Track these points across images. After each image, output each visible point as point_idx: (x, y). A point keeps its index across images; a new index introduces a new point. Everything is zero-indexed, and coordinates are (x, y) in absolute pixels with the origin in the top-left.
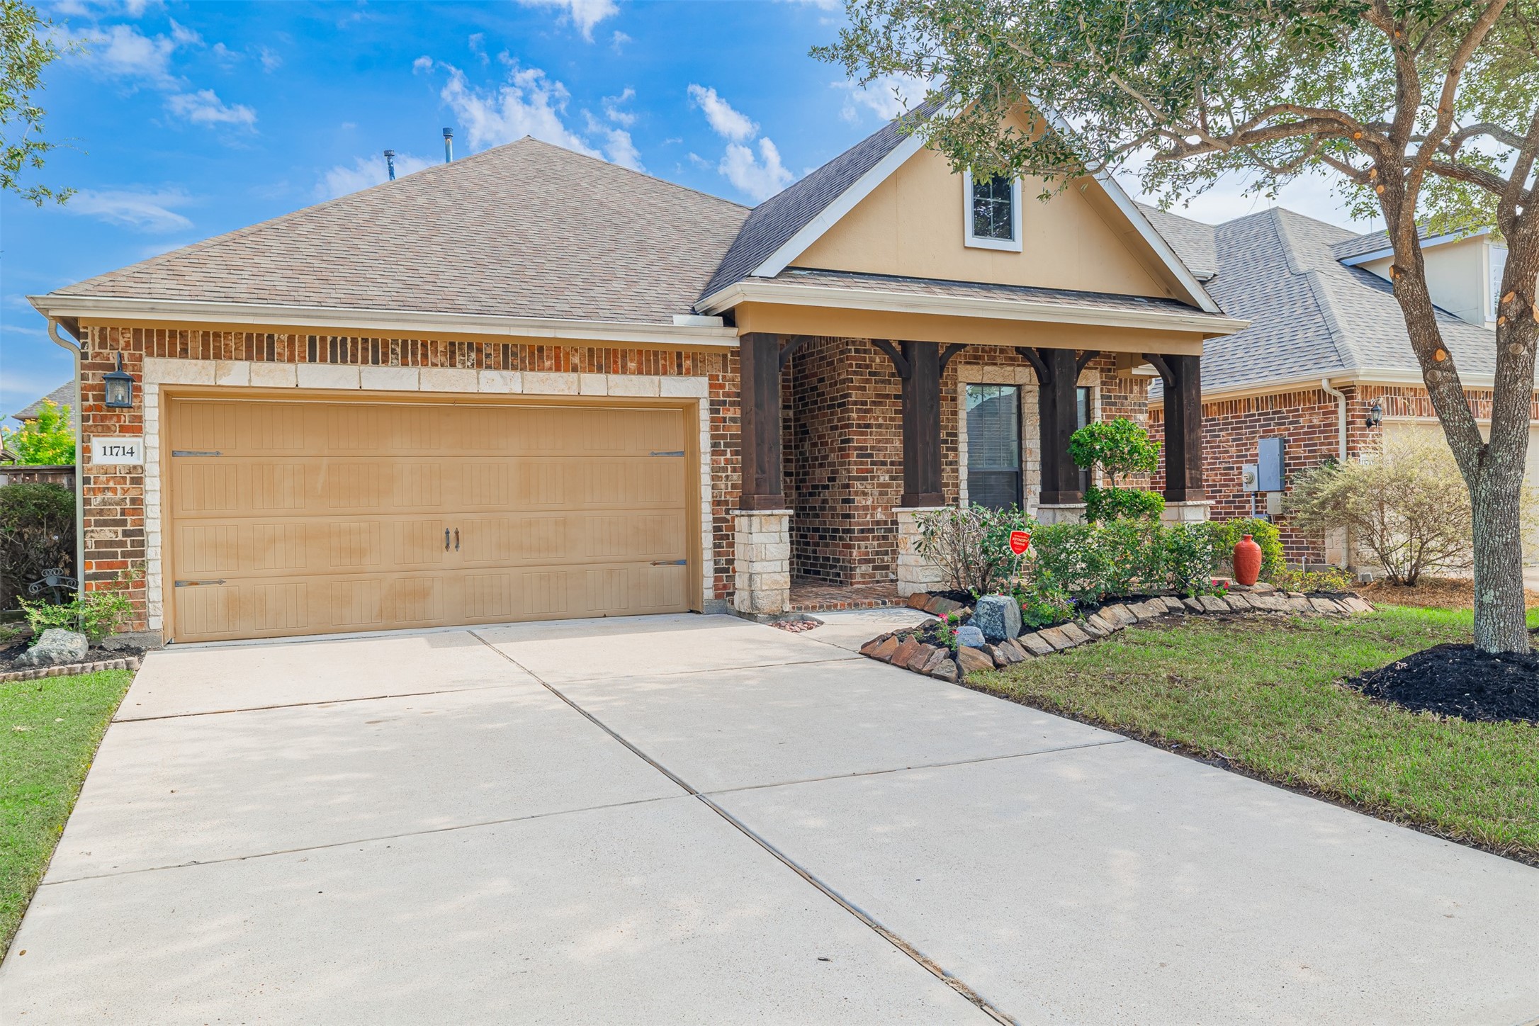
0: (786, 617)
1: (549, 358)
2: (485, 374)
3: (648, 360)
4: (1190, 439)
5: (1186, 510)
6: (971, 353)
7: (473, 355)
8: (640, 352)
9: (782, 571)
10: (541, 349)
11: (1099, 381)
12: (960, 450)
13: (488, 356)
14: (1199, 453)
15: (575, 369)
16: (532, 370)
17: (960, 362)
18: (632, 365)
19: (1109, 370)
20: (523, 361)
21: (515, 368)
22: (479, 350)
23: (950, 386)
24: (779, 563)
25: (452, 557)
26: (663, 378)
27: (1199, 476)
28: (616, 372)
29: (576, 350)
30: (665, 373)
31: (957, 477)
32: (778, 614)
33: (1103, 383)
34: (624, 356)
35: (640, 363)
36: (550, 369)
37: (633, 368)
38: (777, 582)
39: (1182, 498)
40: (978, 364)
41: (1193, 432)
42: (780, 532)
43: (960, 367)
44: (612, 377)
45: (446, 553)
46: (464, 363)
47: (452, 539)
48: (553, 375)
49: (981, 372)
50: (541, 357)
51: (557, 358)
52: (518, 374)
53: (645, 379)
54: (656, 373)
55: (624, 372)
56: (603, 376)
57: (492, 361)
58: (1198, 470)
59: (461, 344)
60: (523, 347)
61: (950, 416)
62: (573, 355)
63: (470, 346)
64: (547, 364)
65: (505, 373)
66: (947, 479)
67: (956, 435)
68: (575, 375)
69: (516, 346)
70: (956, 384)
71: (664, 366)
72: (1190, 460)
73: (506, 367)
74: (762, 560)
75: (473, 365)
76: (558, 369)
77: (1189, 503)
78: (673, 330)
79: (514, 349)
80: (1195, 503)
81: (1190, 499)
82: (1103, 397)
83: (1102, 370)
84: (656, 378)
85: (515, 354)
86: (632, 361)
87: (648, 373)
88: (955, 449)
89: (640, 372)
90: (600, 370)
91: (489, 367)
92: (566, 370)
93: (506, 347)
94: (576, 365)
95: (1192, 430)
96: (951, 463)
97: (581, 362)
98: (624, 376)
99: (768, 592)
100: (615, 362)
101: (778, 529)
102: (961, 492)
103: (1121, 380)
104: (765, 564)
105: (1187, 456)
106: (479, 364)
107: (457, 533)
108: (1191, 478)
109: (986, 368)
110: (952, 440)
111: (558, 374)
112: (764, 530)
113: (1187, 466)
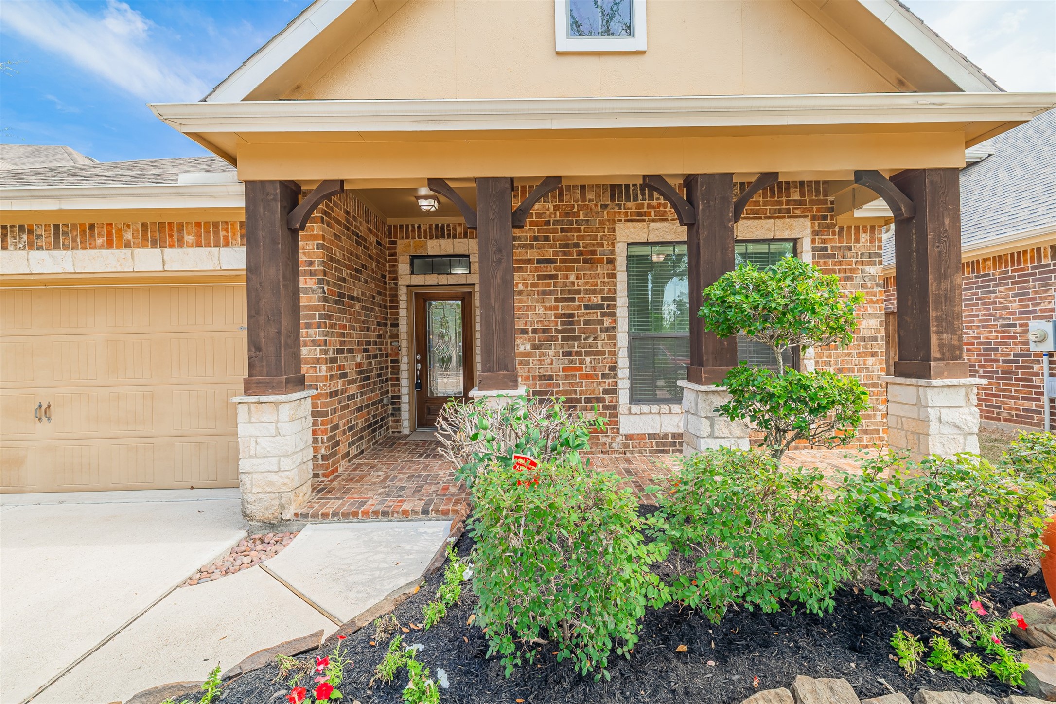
0: (287, 526)
1: (100, 235)
2: (35, 254)
3: (207, 232)
4: (939, 289)
5: (930, 392)
6: (634, 209)
7: (25, 237)
8: (198, 224)
9: (279, 470)
10: (92, 227)
11: (809, 231)
12: (618, 315)
13: (39, 236)
14: (956, 309)
15: (128, 246)
16: (84, 248)
17: (620, 221)
18: (189, 238)
19: (825, 218)
20: (74, 240)
21: (66, 248)
22: (30, 232)
23: (605, 246)
24: (275, 460)
25: (43, 429)
26: (223, 250)
27: (955, 343)
28: (172, 246)
29: (129, 226)
30: (227, 244)
31: (615, 345)
32: (275, 521)
33: (815, 233)
34: (180, 230)
35: (198, 236)
36: (102, 247)
37: (190, 241)
38: (271, 484)
39: (925, 373)
40: (644, 221)
41: (946, 278)
42: (277, 422)
43: (618, 226)
44: (168, 251)
45: (38, 425)
46: (15, 246)
47: (43, 412)
48: (105, 252)
49: (646, 230)
50: (92, 236)
51: (109, 234)
52: (69, 253)
53: (203, 251)
54: (217, 245)
55: (181, 246)
56: (157, 251)
57: (43, 242)
58: (954, 333)
59: (12, 226)
60: (74, 226)
61: (606, 279)
62: (126, 231)
63: (21, 228)
64: (99, 241)
65: (56, 253)
66: (602, 346)
67: (613, 299)
68: (128, 251)
69: (67, 225)
70: (613, 244)
71: (226, 238)
72: (939, 320)
73: (57, 247)
74: (251, 457)
75: (24, 246)
76: (110, 245)
77: (935, 382)
79: (65, 229)
80: (948, 382)
81: (940, 375)
82: (814, 249)
83: (814, 218)
84: (215, 250)
85: (66, 234)
86: (189, 234)
87: (208, 245)
88: (613, 315)
89: (199, 245)
90: (154, 245)
91: (40, 248)
92: (119, 247)
93: (56, 227)
94: (129, 241)
95: (942, 276)
96: (607, 330)
97: (134, 237)
98: (180, 250)
99: (260, 496)
100: (171, 236)
101: (273, 418)
102: (620, 361)
103: (841, 229)
104: (255, 461)
105: (933, 314)
106: (30, 246)
107: (49, 406)
108: (941, 346)
109: (653, 225)
110: (608, 305)
111: (110, 251)
112: (253, 420)
113: (933, 328)
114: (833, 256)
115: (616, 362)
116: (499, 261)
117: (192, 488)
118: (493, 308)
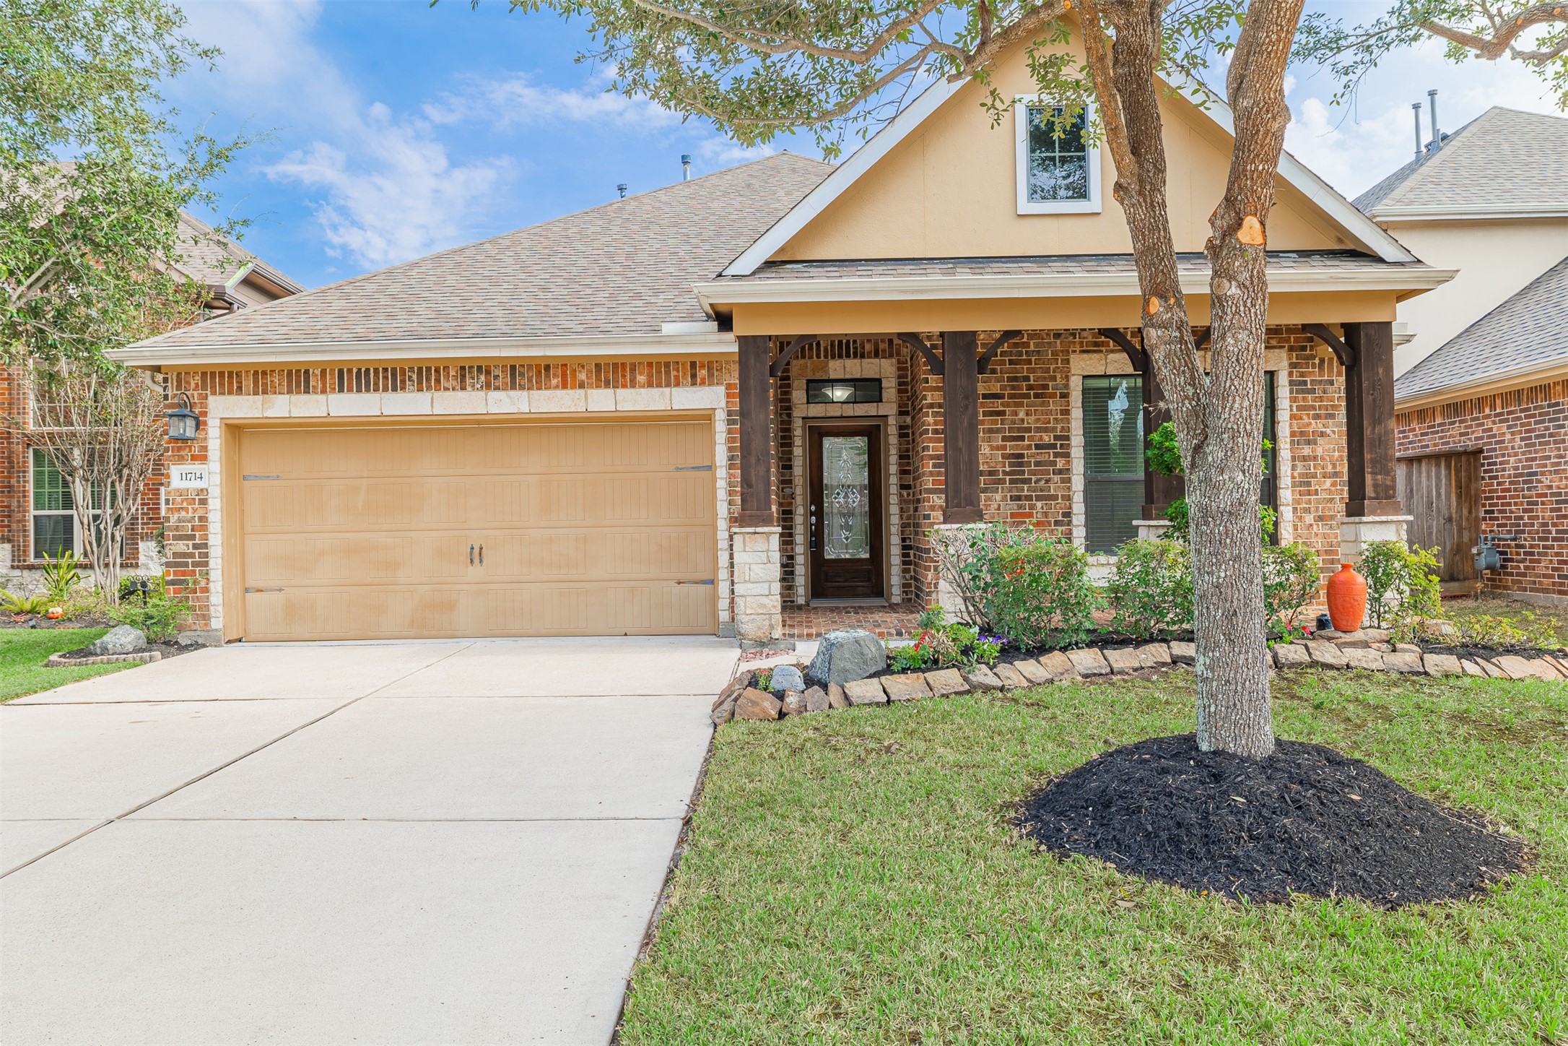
0: (775, 644)
1: (555, 376)
2: (493, 395)
3: (659, 372)
4: (1373, 433)
5: (1363, 528)
6: (1090, 339)
7: (483, 378)
8: (650, 364)
9: (770, 594)
10: (547, 368)
11: (1285, 363)
12: (1073, 455)
13: (496, 377)
14: (1390, 452)
15: (582, 386)
16: (539, 388)
17: (1075, 351)
18: (641, 378)
20: (530, 380)
21: (522, 388)
22: (488, 373)
23: (1058, 380)
24: (766, 585)
25: (476, 572)
26: (675, 390)
27: (1389, 483)
28: (624, 386)
29: (583, 367)
30: (677, 385)
31: (1069, 488)
32: (765, 640)
33: (1292, 366)
34: (633, 369)
35: (650, 376)
36: (557, 387)
37: (642, 381)
38: (763, 606)
39: (1361, 513)
40: (1101, 351)
41: (1380, 423)
42: (768, 551)
43: (1073, 357)
44: (620, 391)
45: (470, 568)
46: (473, 386)
47: (476, 555)
48: (560, 392)
49: (1103, 362)
50: (547, 376)
51: (564, 375)
52: (525, 393)
53: (655, 392)
54: (668, 385)
55: (633, 386)
56: (610, 391)
57: (500, 382)
58: (1388, 473)
59: (471, 367)
60: (530, 367)
61: (1059, 416)
62: (580, 372)
63: (479, 368)
64: (554, 382)
65: (512, 393)
66: (1055, 490)
67: (1068, 438)
68: (582, 391)
69: (523, 366)
70: (1067, 378)
71: (677, 378)
72: (1374, 461)
73: (513, 388)
74: (745, 581)
75: (482, 387)
76: (565, 386)
77: (1364, 519)
78: (663, 339)
79: (522, 370)
80: (1377, 519)
81: (1373, 513)
82: (1291, 383)
83: (1291, 349)
84: (667, 390)
85: (522, 374)
86: (641, 374)
87: (659, 385)
88: (1067, 455)
89: (650, 385)
90: (607, 385)
91: (497, 388)
92: (573, 387)
93: (513, 368)
94: (583, 381)
95: (1376, 421)
96: (1060, 472)
97: (588, 378)
98: (632, 390)
99: (753, 617)
100: (624, 376)
101: (765, 548)
102: (1074, 506)
104: (749, 586)
105: (1367, 456)
106: (488, 386)
107: (481, 549)
108: (1376, 486)
109: (1111, 356)
110: (1061, 445)
111: (564, 391)
112: (747, 549)
113: (1368, 470)
114: (1313, 391)
115: (1070, 508)
116: (966, 407)
117: (626, 635)
118: (961, 450)
